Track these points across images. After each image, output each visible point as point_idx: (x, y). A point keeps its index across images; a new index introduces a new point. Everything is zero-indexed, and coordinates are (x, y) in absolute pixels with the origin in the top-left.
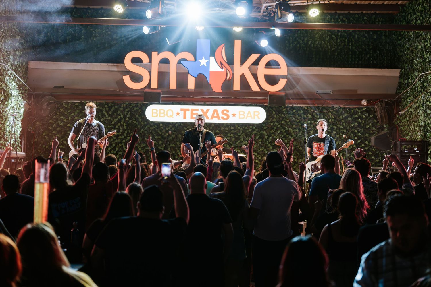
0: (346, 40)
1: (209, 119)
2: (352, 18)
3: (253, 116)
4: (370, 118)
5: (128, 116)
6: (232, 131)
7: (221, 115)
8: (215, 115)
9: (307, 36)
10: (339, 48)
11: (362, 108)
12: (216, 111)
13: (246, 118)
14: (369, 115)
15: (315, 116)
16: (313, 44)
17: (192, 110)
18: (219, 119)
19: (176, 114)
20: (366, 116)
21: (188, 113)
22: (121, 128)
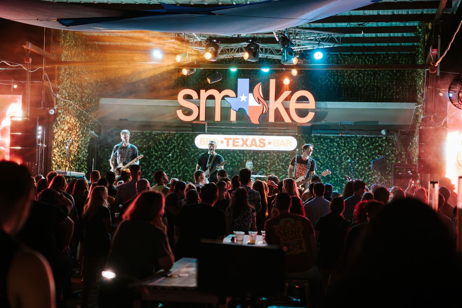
0: (372, 78)
1: (248, 147)
2: (378, 58)
3: (285, 143)
4: (390, 146)
5: (181, 144)
6: (269, 157)
7: (258, 143)
8: (254, 143)
9: (337, 75)
10: (366, 85)
11: (382, 137)
12: (254, 140)
13: (280, 146)
14: (388, 144)
15: (341, 144)
16: (342, 82)
17: (234, 139)
18: (257, 146)
19: (220, 143)
20: (385, 144)
21: (231, 142)
22: (175, 154)
